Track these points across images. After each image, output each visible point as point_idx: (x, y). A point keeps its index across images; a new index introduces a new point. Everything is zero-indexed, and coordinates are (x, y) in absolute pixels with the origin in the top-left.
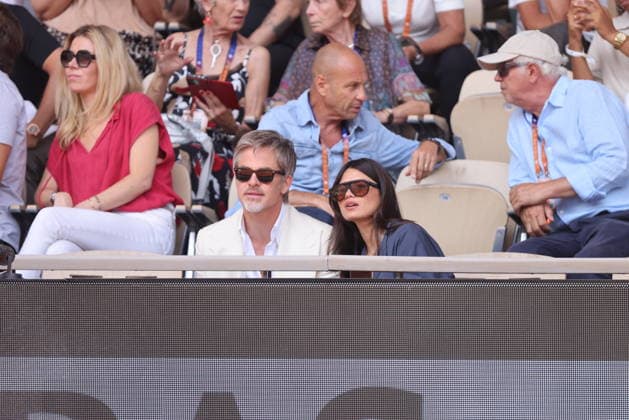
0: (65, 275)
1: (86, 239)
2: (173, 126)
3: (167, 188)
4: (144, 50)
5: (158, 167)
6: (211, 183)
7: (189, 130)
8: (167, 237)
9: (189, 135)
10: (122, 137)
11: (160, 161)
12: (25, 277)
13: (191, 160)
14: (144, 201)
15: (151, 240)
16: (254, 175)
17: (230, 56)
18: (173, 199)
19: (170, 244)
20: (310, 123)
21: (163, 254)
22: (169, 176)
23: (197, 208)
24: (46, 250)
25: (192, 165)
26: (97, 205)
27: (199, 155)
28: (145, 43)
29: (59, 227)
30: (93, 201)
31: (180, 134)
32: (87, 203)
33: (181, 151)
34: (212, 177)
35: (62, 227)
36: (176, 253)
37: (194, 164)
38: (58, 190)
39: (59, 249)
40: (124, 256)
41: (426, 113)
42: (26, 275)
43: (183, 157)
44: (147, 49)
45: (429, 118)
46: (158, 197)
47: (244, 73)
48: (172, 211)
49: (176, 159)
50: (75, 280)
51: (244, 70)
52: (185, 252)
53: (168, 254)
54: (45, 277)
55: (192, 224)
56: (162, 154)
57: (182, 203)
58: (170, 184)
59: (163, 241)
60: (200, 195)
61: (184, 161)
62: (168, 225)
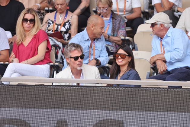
0: (17, 83)
1: (23, 72)
3: (48, 59)
4: (41, 16)
5: (46, 52)
6: (62, 56)
8: (48, 72)
9: (55, 42)
10: (36, 44)
11: (47, 50)
12: (4, 84)
15: (43, 73)
17: (65, 18)
19: (48, 74)
20: (88, 39)
21: (46, 77)
22: (49, 54)
23: (57, 64)
24: (11, 76)
26: (27, 63)
27: (58, 48)
28: (42, 14)
29: (15, 69)
30: (26, 61)
32: (24, 62)
33: (53, 47)
34: (62, 55)
35: (16, 69)
36: (50, 77)
37: (57, 51)
38: (15, 58)
39: (15, 76)
40: (34, 78)
42: (5, 83)
43: (53, 49)
44: (42, 15)
45: (127, 38)
46: (46, 61)
47: (70, 23)
48: (49, 65)
50: (20, 85)
51: (70, 22)
52: (53, 77)
53: (48, 78)
54: (10, 84)
55: (55, 69)
58: (49, 58)
59: (46, 74)
60: (59, 60)
61: (53, 50)
62: (48, 69)
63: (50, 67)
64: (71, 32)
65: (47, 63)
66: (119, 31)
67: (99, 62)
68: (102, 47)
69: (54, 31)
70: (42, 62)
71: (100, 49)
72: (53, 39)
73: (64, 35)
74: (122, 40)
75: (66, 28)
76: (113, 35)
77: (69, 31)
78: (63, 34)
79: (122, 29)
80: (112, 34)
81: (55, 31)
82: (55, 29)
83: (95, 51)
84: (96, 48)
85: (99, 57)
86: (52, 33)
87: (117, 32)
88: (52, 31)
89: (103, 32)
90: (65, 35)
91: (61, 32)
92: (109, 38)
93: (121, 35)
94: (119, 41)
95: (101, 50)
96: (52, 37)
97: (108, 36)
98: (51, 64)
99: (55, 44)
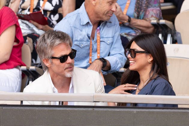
2: (24, 25)
3: (18, 58)
5: (14, 47)
8: (16, 83)
9: (32, 30)
11: (15, 44)
19: (18, 87)
23: (33, 68)
25: (34, 45)
33: (28, 38)
43: (29, 41)
45: (162, 21)
46: (13, 63)
48: (19, 70)
55: (31, 76)
59: (14, 85)
61: (29, 44)
62: (17, 77)
64: (62, 11)
65: (16, 67)
66: (149, 9)
67: (108, 64)
68: (113, 37)
69: (32, 10)
70: (7, 65)
71: (109, 41)
72: (30, 24)
73: (50, 17)
74: (154, 25)
75: (54, 5)
76: (138, 17)
78: (48, 15)
79: (154, 5)
80: (136, 15)
81: (34, 9)
82: (35, 7)
83: (100, 45)
84: (101, 40)
85: (109, 55)
86: (29, 13)
87: (146, 10)
88: (29, 10)
89: (113, 11)
90: (52, 16)
91: (45, 11)
92: (129, 21)
93: (152, 16)
94: (148, 27)
95: (112, 43)
96: (28, 20)
97: (127, 18)
98: (22, 69)
99: (33, 32)
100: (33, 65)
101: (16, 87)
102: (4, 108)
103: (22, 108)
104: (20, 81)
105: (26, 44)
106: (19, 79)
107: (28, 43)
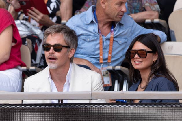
2: (23, 26)
3: (17, 58)
5: (13, 48)
7: (31, 29)
11: (14, 44)
13: (32, 44)
14: (5, 65)
15: (9, 85)
16: (52, 48)
18: (20, 64)
19: (19, 86)
20: (92, 22)
22: (19, 51)
23: (33, 68)
25: (33, 46)
27: (37, 41)
31: (27, 30)
33: (27, 39)
37: (34, 46)
41: (156, 18)
43: (28, 42)
46: (13, 63)
48: (20, 70)
49: (24, 43)
53: (18, 92)
56: (14, 40)
57: (25, 65)
58: (20, 56)
59: (15, 85)
60: (38, 61)
61: (29, 45)
62: (18, 77)
63: (21, 73)
64: (60, 14)
65: (15, 67)
75: (52, 8)
77: (58, 13)
98: (22, 70)
99: (32, 34)
100: (33, 65)
101: (17, 86)
102: (6, 107)
103: (23, 107)
104: (20, 81)
105: (26, 45)
106: (19, 79)
107: (27, 44)
